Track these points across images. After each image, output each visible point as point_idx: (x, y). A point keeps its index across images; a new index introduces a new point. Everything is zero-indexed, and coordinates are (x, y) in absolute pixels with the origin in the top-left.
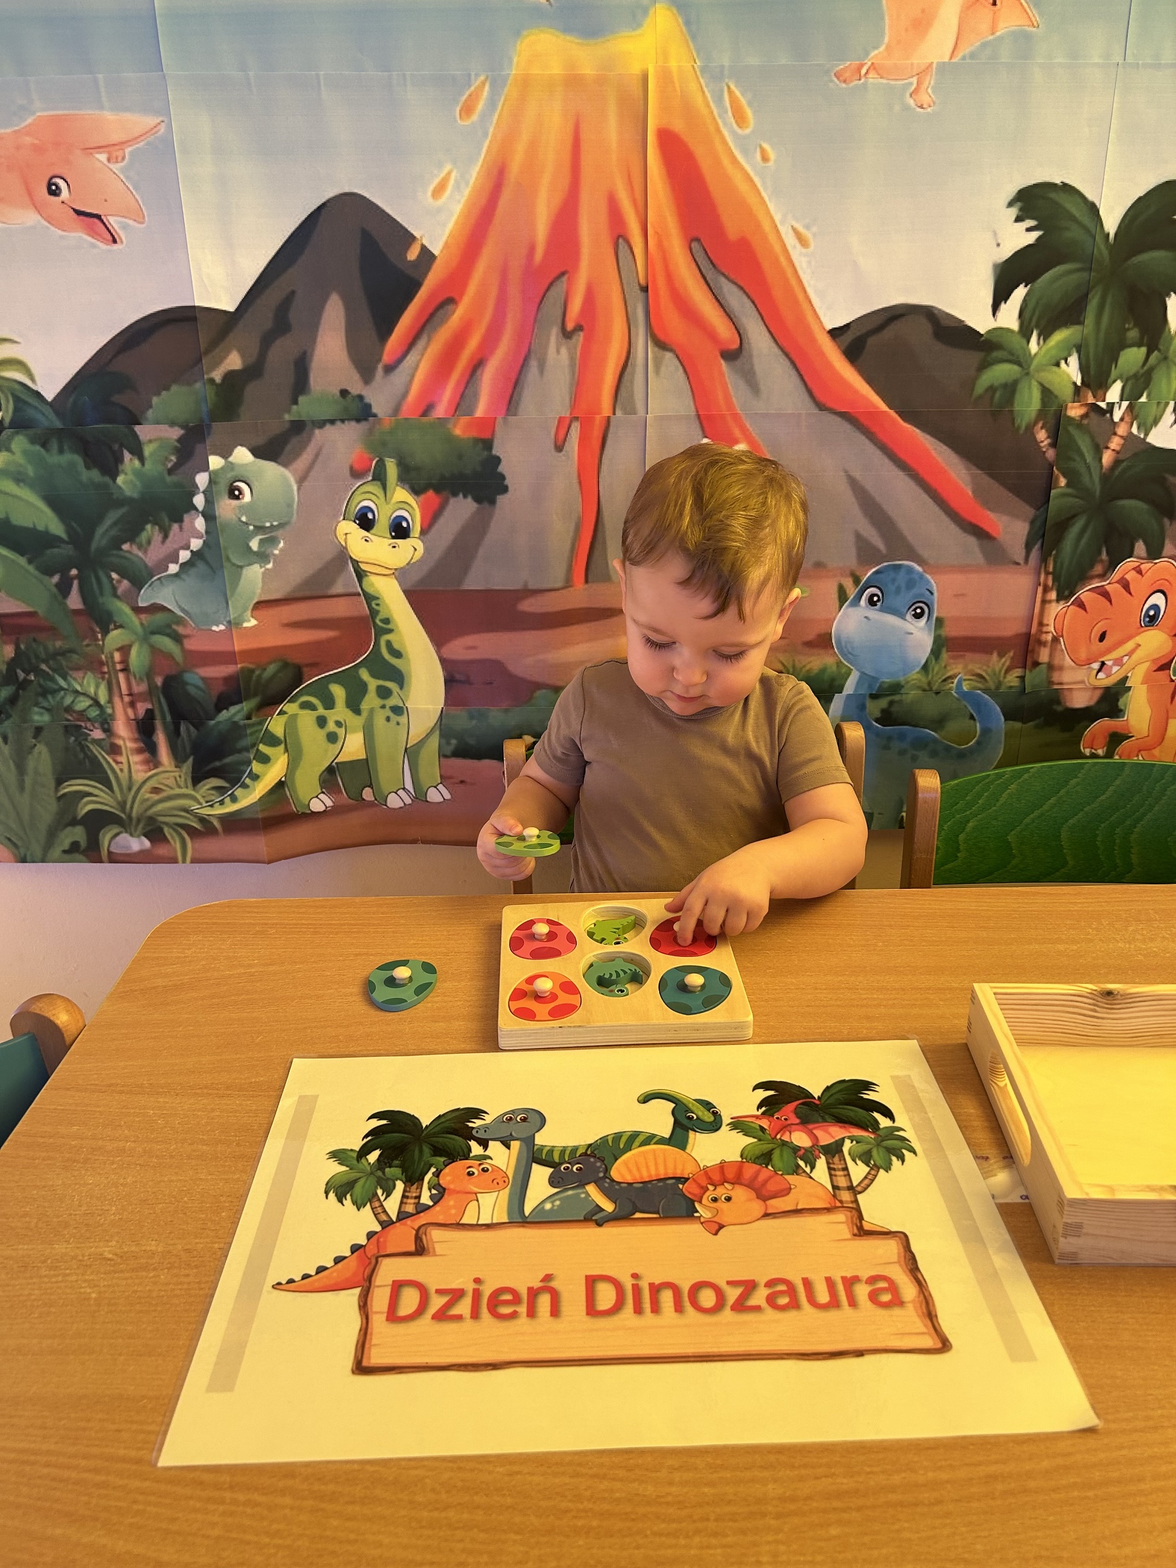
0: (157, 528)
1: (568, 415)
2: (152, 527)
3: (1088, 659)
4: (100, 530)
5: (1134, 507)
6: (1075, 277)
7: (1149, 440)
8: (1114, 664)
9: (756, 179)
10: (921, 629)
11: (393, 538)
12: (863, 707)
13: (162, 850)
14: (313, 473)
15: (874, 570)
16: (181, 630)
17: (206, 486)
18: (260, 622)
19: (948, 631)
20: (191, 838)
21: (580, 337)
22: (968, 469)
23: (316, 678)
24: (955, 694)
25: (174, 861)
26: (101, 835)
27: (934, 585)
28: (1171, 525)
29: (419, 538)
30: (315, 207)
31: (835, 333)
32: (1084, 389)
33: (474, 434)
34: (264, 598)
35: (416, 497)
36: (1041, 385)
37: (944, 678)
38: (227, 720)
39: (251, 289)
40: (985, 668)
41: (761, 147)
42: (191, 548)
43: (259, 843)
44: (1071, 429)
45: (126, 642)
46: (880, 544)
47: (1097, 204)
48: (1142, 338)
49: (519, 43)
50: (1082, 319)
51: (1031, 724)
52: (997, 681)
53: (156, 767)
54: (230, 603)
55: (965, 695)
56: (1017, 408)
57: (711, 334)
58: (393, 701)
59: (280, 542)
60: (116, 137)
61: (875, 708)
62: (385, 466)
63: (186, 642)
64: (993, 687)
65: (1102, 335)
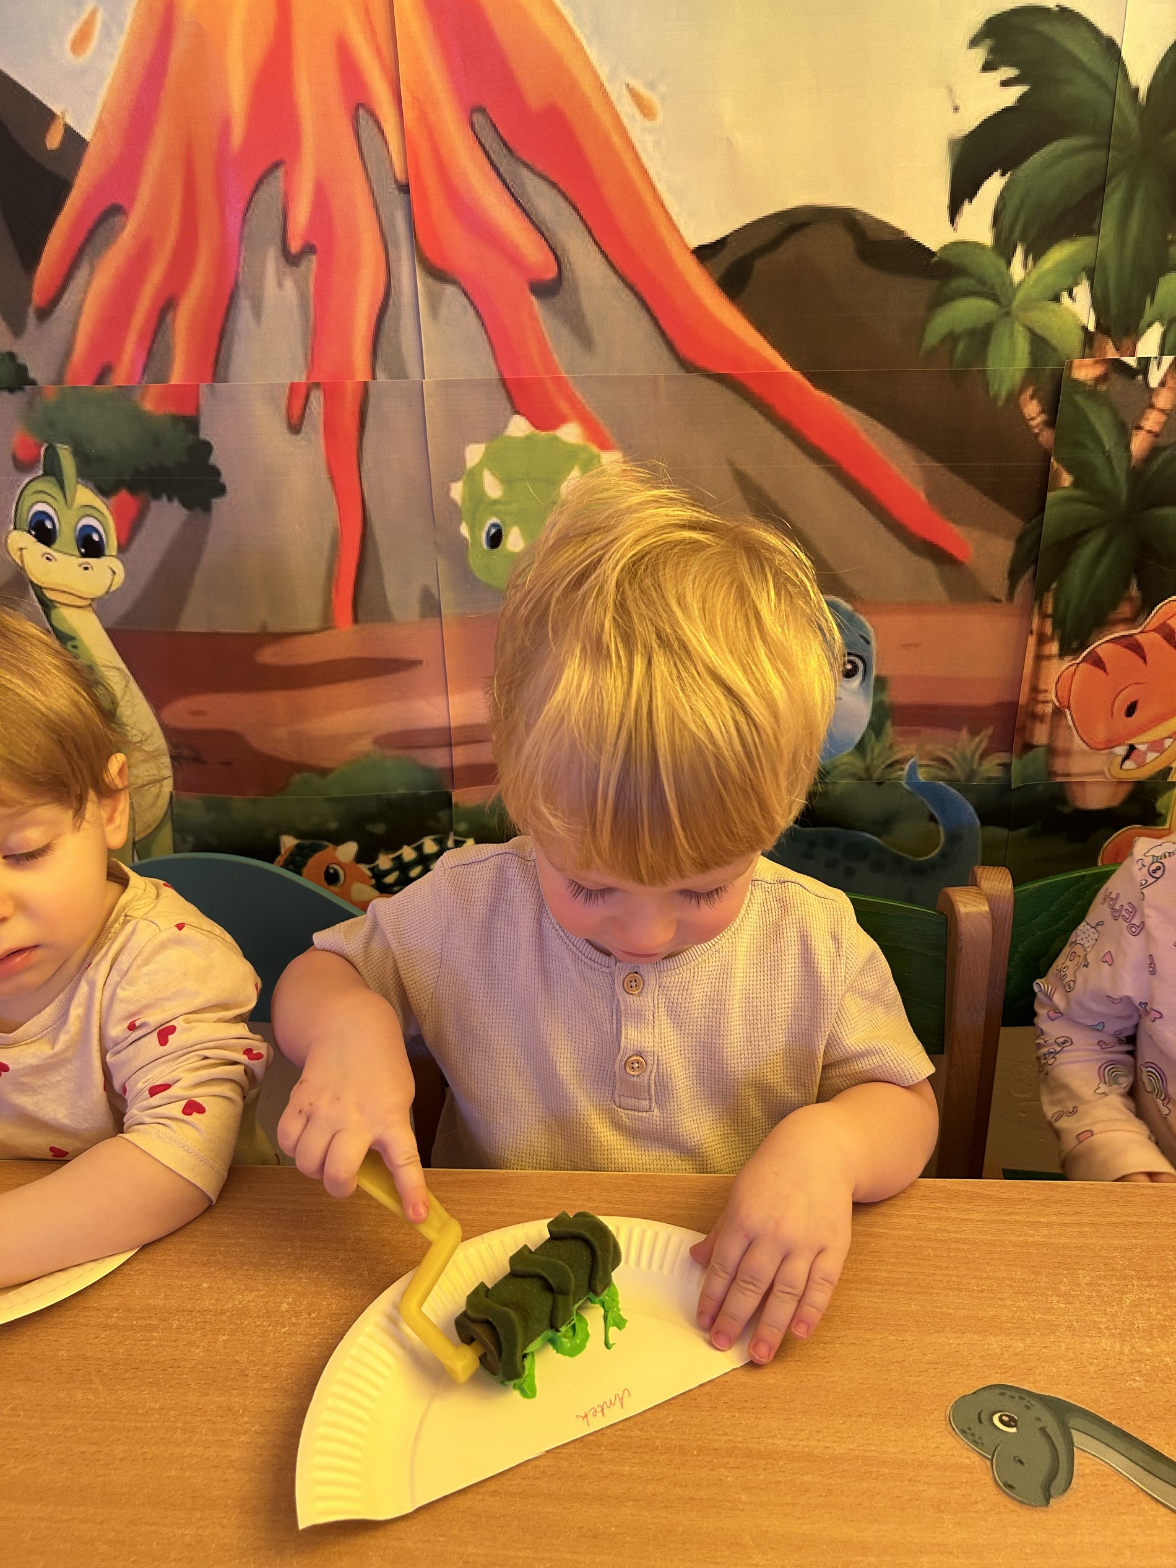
1: (303, 379)
3: (1110, 741)
6: (1083, 158)
8: (1150, 749)
10: (853, 692)
11: (84, 555)
19: (894, 697)
21: (312, 263)
22: (919, 460)
24: (906, 786)
27: (872, 631)
29: (117, 557)
31: (704, 253)
32: (1100, 336)
33: (170, 409)
35: (105, 500)
36: (1031, 331)
37: (889, 762)
40: (950, 749)
44: (1079, 399)
47: (1118, 41)
50: (1095, 226)
51: (1023, 831)
52: (968, 769)
55: (921, 787)
56: (992, 365)
57: (512, 257)
62: (57, 455)
64: (962, 777)
65: (1129, 252)
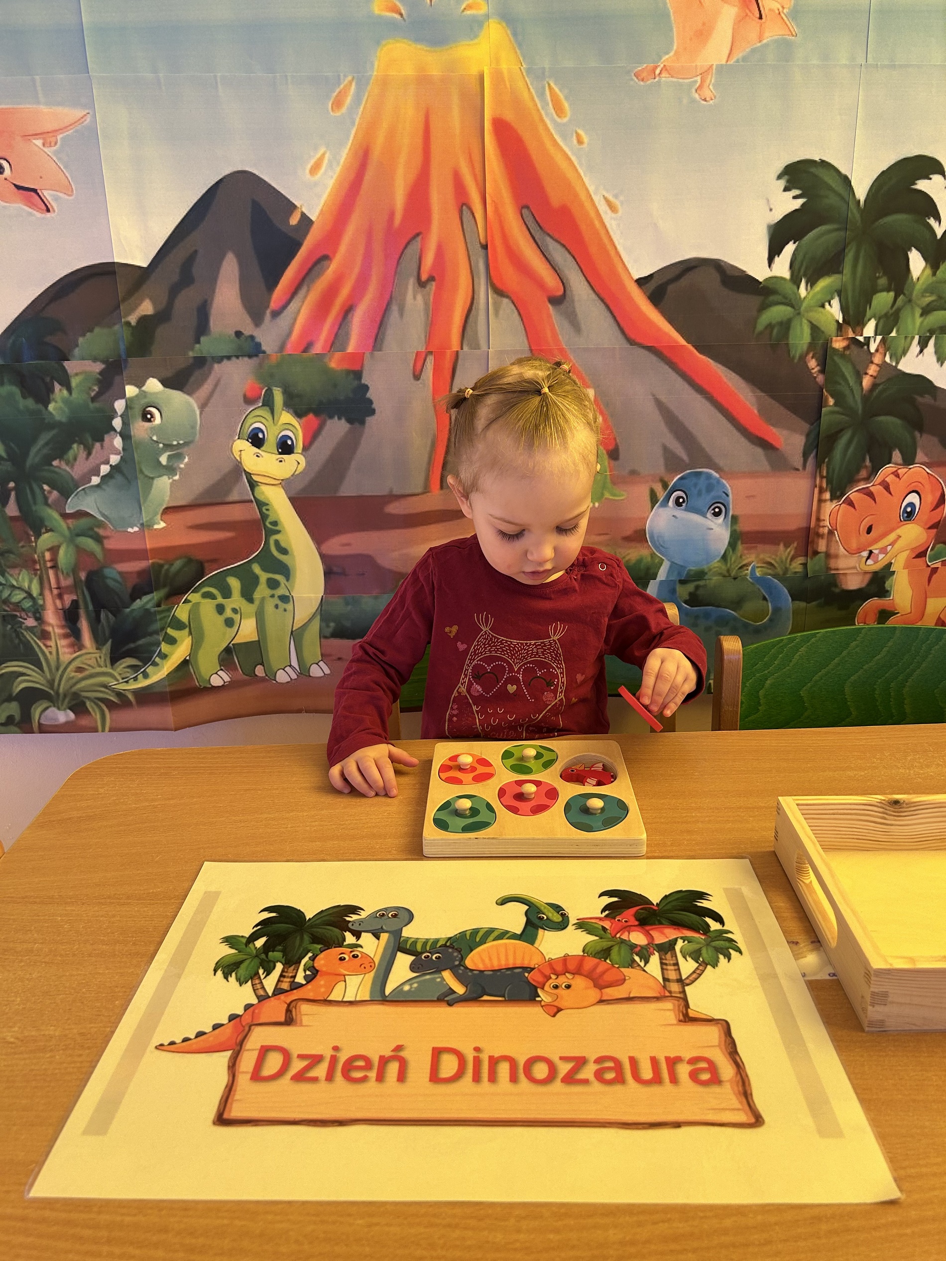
0: (82, 446)
1: (424, 349)
2: (78, 446)
3: (859, 549)
4: (34, 450)
5: (890, 422)
6: (834, 235)
7: (900, 367)
8: (880, 553)
9: (573, 158)
10: (719, 525)
11: (280, 453)
12: (673, 591)
13: (84, 722)
14: (211, 401)
15: (679, 476)
16: (101, 532)
17: (123, 410)
18: (168, 525)
19: (742, 527)
20: (110, 711)
21: (433, 286)
22: (753, 392)
23: (216, 572)
25: (95, 730)
26: (32, 709)
27: (729, 488)
28: (921, 436)
29: (302, 454)
30: (213, 183)
31: (641, 282)
32: (845, 326)
33: (345, 366)
34: (170, 505)
35: (298, 419)
36: (811, 322)
37: (740, 566)
38: (140, 608)
39: (161, 249)
40: (773, 557)
41: (576, 133)
42: (111, 463)
43: (167, 713)
44: (836, 358)
45: (56, 543)
46: (684, 456)
47: (849, 177)
48: (890, 285)
49: (379, 50)
50: (841, 269)
51: (814, 603)
52: (784, 568)
53: (80, 649)
54: (143, 508)
55: (758, 580)
56: (791, 341)
57: (540, 284)
58: (281, 591)
59: (185, 458)
60: (49, 127)
61: (684, 591)
62: (272, 394)
63: (106, 542)
64: (781, 573)
65: (858, 282)
